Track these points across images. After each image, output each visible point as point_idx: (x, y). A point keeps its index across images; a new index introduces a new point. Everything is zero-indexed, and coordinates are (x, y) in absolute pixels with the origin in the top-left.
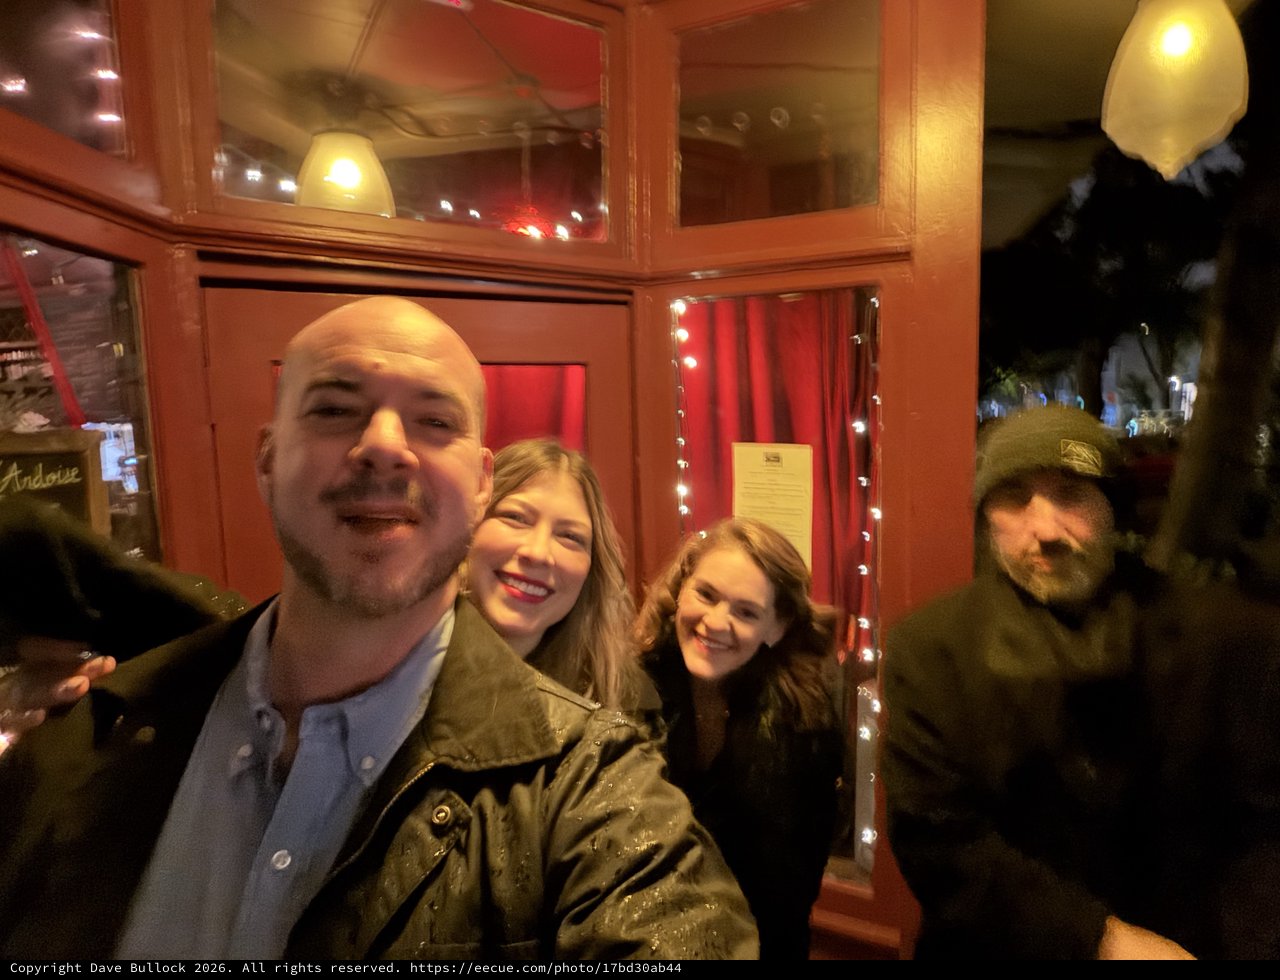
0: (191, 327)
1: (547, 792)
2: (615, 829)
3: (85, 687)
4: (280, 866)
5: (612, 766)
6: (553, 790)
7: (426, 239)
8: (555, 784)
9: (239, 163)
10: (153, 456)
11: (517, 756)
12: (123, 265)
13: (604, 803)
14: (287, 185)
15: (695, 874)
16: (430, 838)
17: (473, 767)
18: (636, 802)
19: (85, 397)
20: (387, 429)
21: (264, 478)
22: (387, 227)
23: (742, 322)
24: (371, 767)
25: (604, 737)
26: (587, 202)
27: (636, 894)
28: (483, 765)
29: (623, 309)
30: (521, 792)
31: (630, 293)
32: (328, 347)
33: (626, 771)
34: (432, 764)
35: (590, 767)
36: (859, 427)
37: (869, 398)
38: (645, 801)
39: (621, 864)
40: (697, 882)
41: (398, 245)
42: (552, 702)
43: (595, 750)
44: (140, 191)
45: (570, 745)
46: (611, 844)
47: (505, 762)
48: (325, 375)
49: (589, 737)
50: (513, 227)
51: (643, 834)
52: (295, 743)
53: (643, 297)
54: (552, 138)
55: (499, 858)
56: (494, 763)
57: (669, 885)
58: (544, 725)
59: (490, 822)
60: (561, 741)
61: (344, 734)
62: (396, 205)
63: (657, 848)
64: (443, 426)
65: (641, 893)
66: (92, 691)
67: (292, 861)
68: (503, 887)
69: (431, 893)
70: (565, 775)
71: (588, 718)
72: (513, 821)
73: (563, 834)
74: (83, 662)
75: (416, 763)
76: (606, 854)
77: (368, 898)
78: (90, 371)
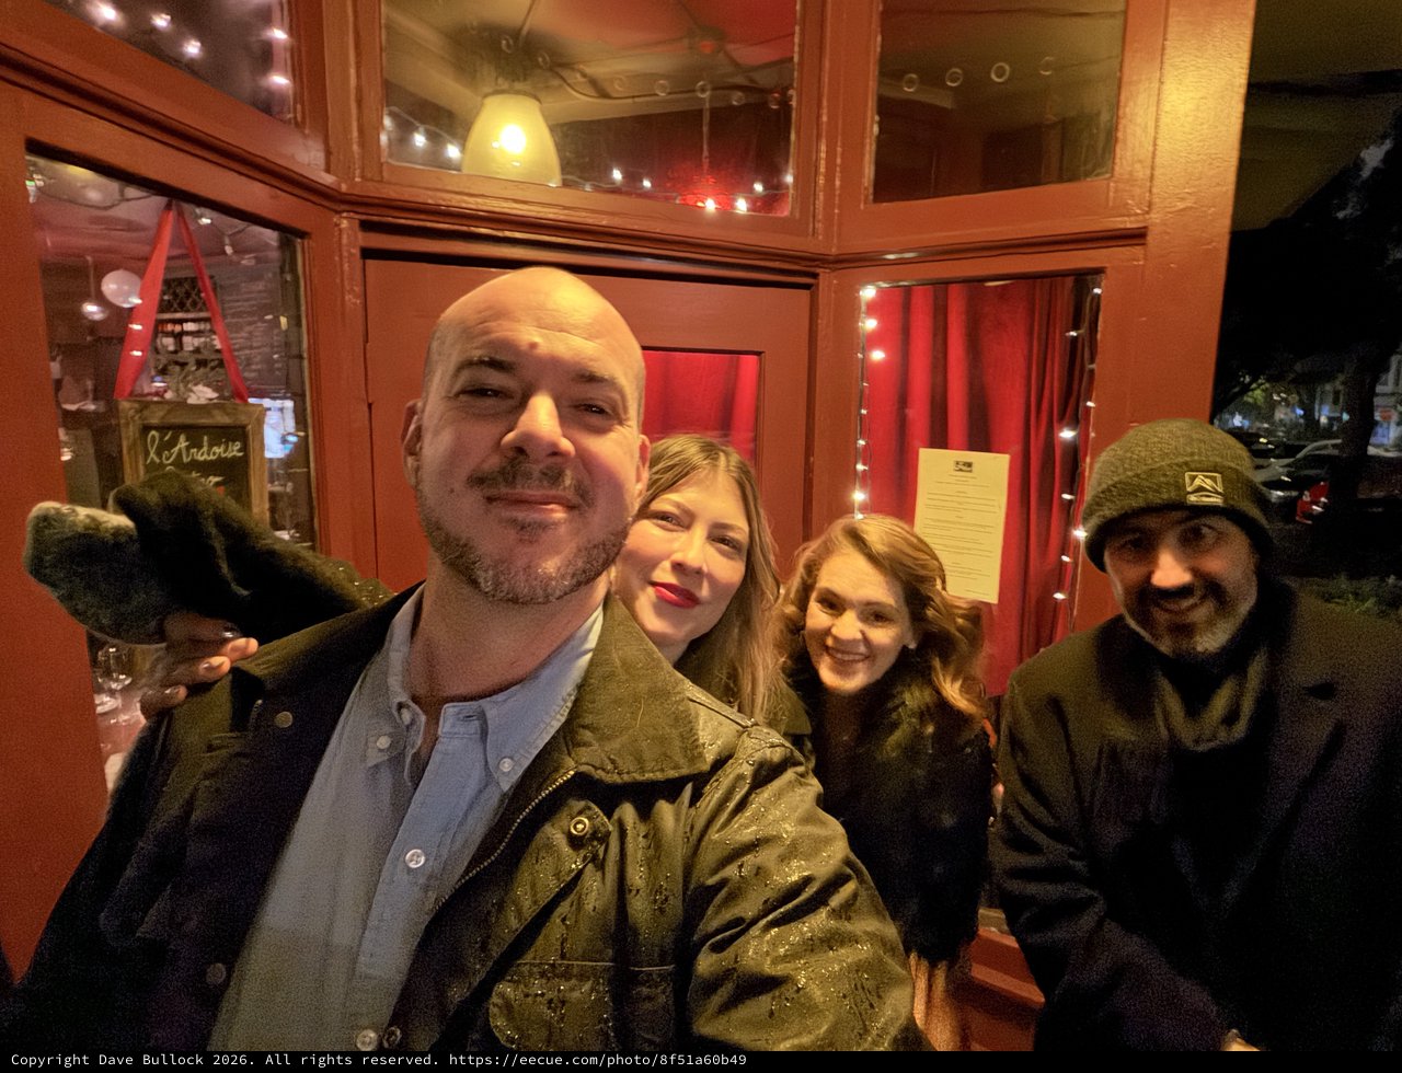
0: (352, 300)
1: (693, 811)
2: (766, 857)
3: (227, 667)
4: (413, 865)
5: (764, 788)
6: (700, 810)
7: (593, 211)
8: (702, 804)
9: (405, 129)
10: (310, 432)
11: (662, 770)
12: (289, 235)
13: (754, 828)
14: (453, 151)
15: (845, 911)
16: (566, 849)
17: (616, 779)
18: (789, 829)
19: (255, 371)
20: (542, 415)
21: (410, 460)
22: (553, 197)
23: (940, 312)
24: (510, 771)
25: (757, 756)
26: (771, 173)
27: (782, 928)
28: (626, 778)
29: (805, 293)
30: (665, 810)
31: (815, 276)
32: (481, 323)
33: (779, 795)
34: (572, 773)
35: (741, 789)
36: (1067, 434)
37: (1081, 404)
38: (799, 828)
39: (769, 894)
40: (849, 919)
41: (562, 218)
42: (703, 712)
43: (747, 770)
44: (307, 157)
45: (720, 764)
46: (759, 871)
47: (649, 776)
48: (476, 354)
49: (740, 754)
50: (690, 199)
51: (794, 863)
52: (432, 740)
53: (827, 280)
54: (736, 99)
55: (637, 876)
56: (639, 777)
57: (819, 921)
58: (693, 739)
59: (629, 839)
60: (710, 757)
61: (484, 733)
62: (563, 174)
63: (807, 881)
64: (601, 411)
65: (788, 926)
66: (234, 671)
67: (426, 860)
68: (639, 907)
69: (564, 908)
70: (713, 795)
71: (740, 734)
72: (655, 839)
73: (708, 857)
74: (227, 640)
75: (556, 770)
76: (754, 881)
77: (501, 906)
78: (259, 344)
